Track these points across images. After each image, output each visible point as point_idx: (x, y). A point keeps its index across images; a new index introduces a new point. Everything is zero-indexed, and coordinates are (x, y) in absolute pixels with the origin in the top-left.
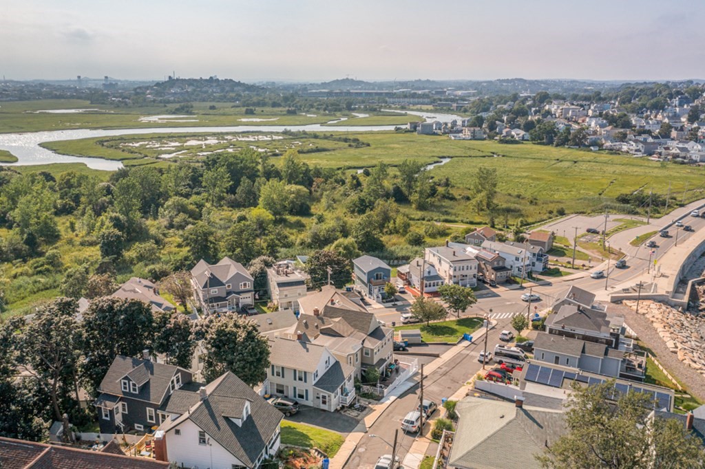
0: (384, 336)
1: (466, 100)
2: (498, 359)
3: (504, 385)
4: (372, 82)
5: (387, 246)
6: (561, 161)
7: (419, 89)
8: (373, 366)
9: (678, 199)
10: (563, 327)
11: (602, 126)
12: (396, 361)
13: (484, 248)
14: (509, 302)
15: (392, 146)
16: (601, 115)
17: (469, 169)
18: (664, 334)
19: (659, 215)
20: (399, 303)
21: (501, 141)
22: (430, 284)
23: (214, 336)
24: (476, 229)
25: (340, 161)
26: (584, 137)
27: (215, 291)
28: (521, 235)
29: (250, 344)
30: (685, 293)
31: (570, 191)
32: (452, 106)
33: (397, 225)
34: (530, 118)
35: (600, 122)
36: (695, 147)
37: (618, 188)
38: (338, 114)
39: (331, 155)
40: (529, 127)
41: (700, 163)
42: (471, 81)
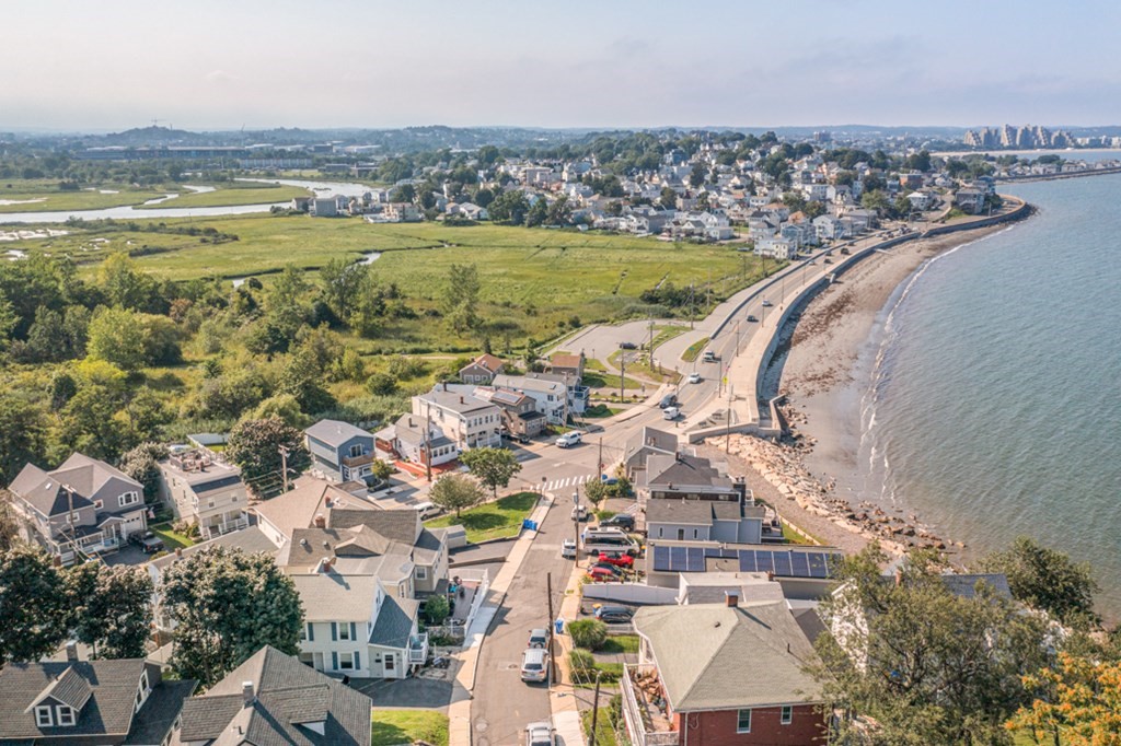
0: (438, 542)
1: (368, 161)
2: (591, 548)
3: (620, 583)
4: (200, 132)
5: (340, 401)
6: (544, 248)
7: (286, 144)
8: (433, 593)
9: (716, 292)
10: (670, 487)
11: (586, 195)
12: (456, 578)
13: (497, 388)
14: (557, 462)
15: (277, 237)
16: (579, 179)
17: (415, 269)
18: (771, 477)
19: (699, 316)
20: (396, 489)
21: (448, 223)
22: (435, 452)
23: (212, 591)
24: (473, 360)
25: (194, 268)
26: (567, 212)
27: (75, 517)
28: (537, 361)
29: (276, 594)
30: (771, 418)
31: (573, 292)
32: (350, 170)
33: (345, 366)
34: (482, 186)
35: (582, 189)
36: (710, 220)
37: (634, 283)
38: (159, 187)
39: (173, 258)
40: (484, 199)
41: (722, 242)
42: (365, 130)
